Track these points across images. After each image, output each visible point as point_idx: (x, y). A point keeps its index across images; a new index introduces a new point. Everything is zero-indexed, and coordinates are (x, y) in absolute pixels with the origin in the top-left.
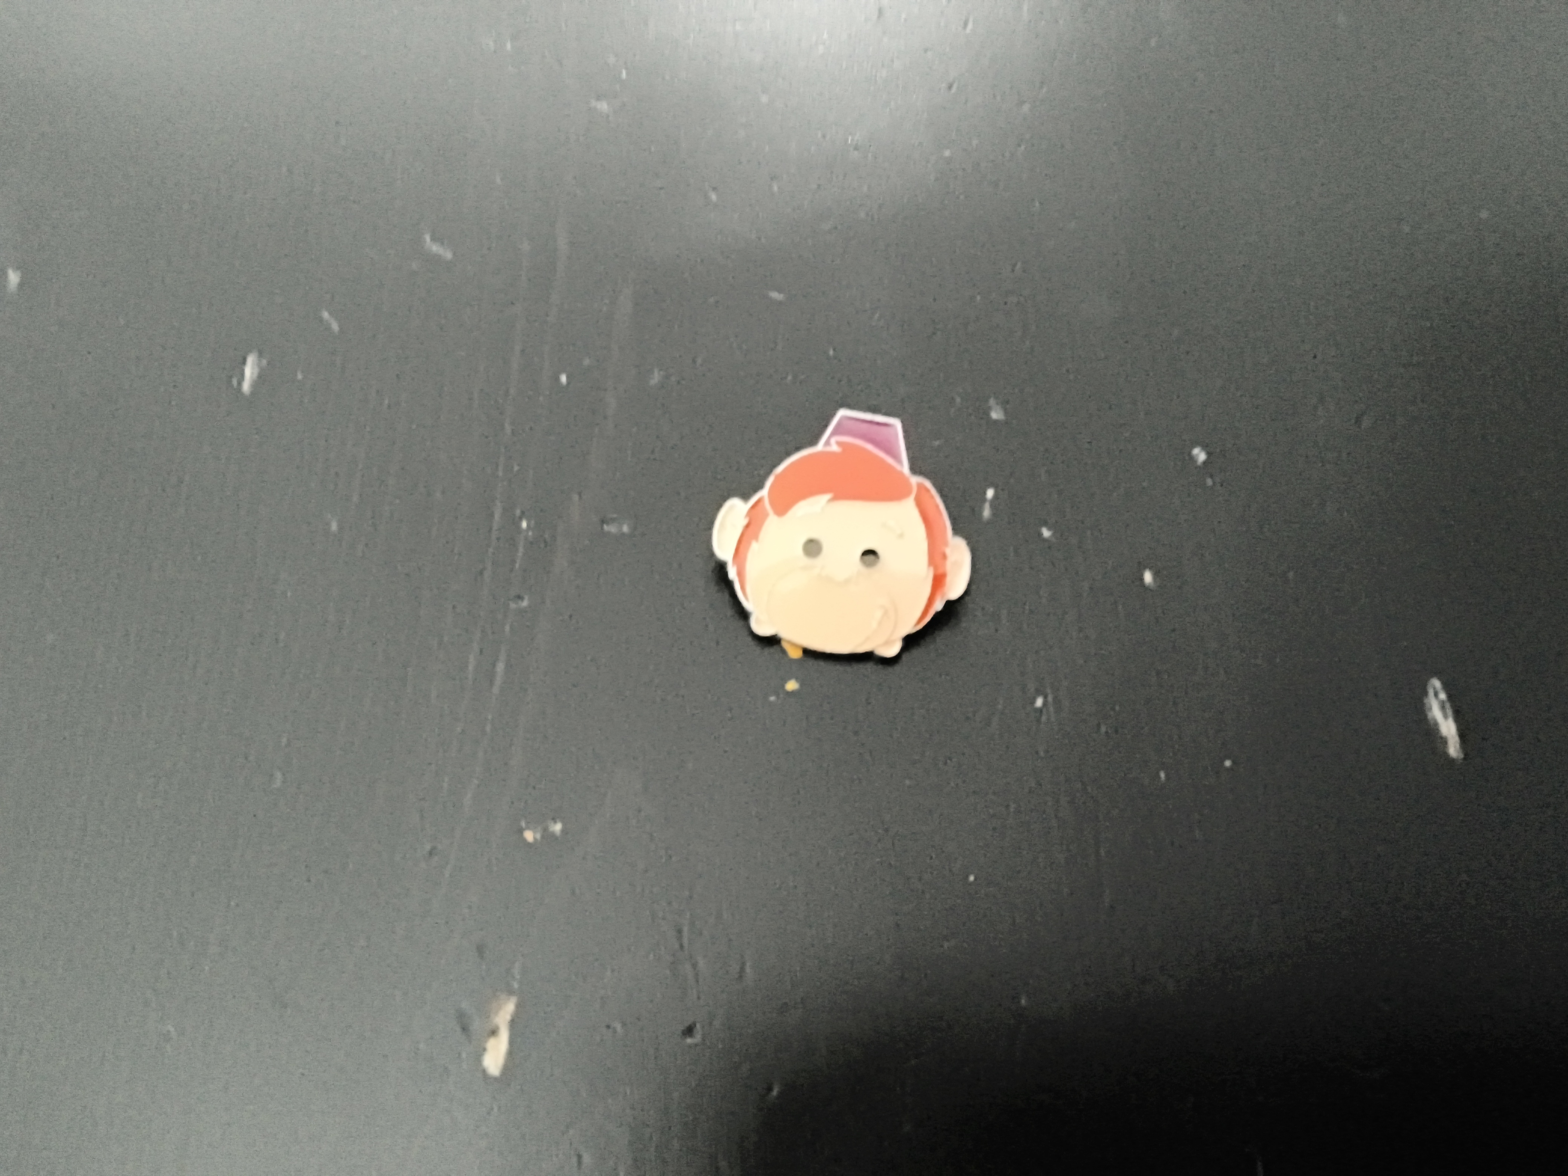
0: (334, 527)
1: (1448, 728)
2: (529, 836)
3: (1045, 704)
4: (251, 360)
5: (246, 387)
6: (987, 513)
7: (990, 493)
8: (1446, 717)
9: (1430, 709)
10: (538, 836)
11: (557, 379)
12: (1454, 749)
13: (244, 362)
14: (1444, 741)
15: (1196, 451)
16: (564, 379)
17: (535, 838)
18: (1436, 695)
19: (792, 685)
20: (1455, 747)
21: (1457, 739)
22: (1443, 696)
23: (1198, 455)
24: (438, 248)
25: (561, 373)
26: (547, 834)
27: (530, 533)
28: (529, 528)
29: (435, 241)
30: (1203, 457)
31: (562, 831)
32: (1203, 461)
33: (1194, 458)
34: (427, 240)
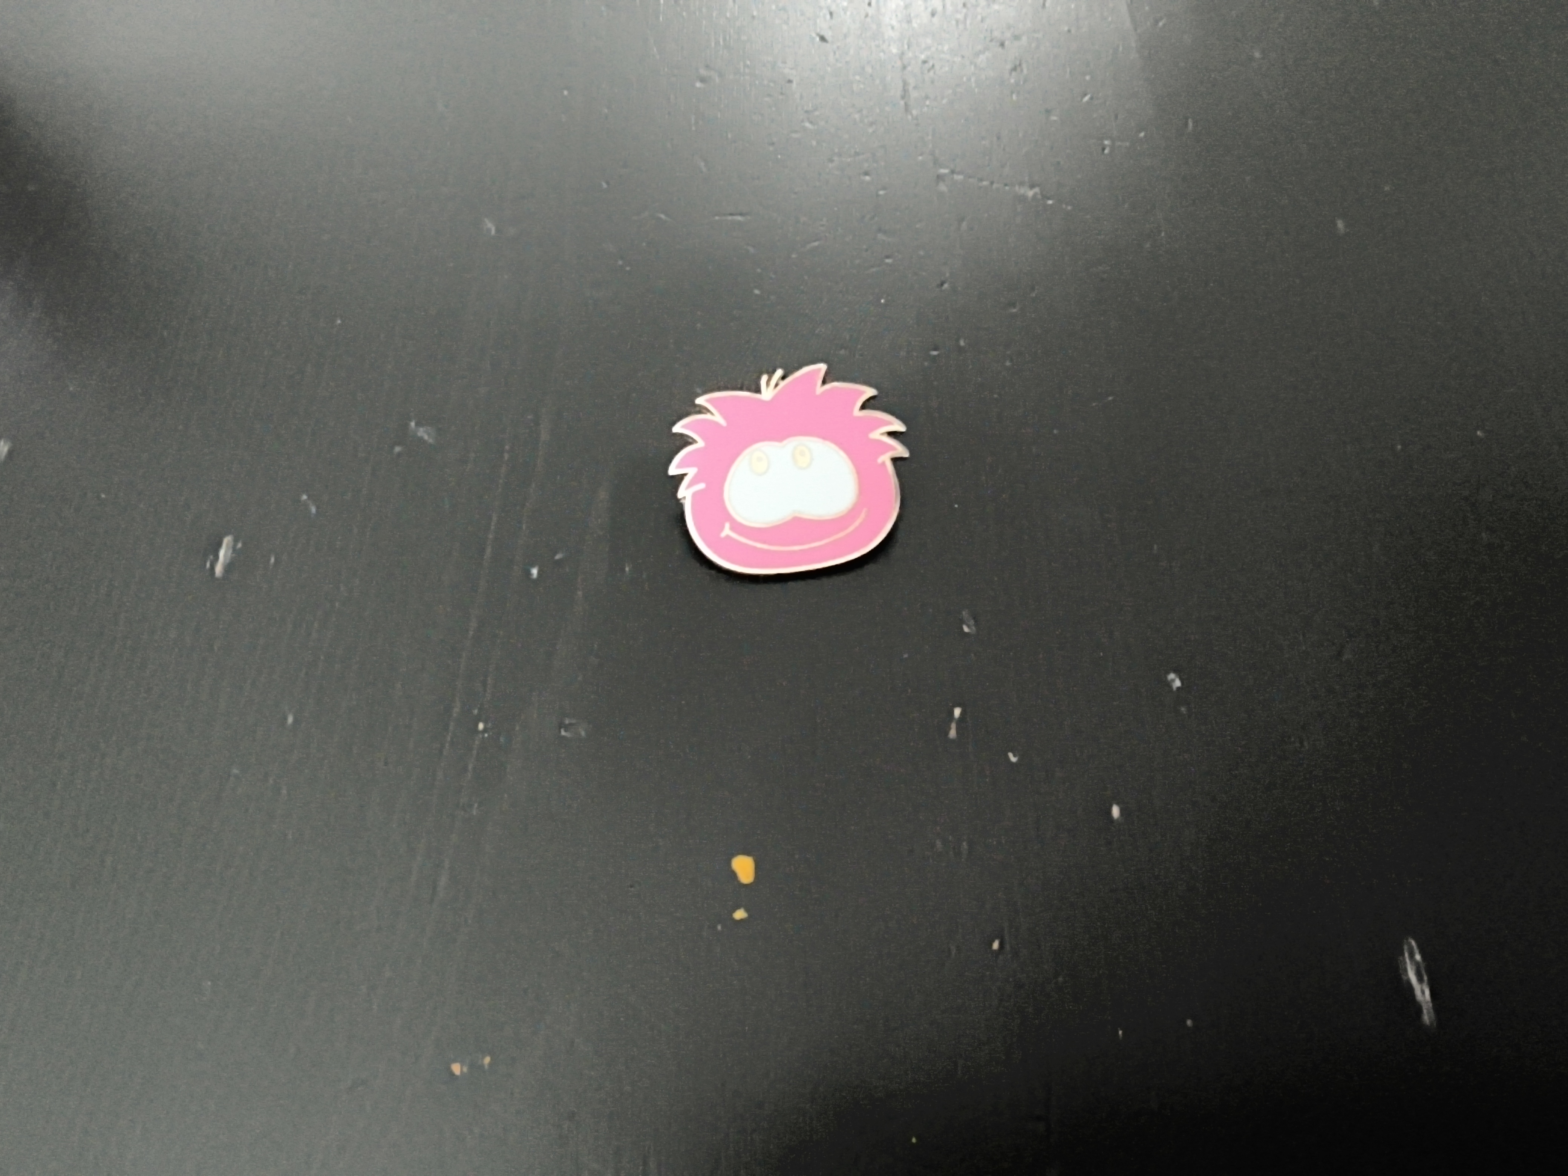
0: (290, 720)
1: (1423, 994)
2: (456, 1069)
3: (1002, 946)
4: (227, 540)
5: (219, 569)
6: (953, 733)
7: (957, 712)
8: (1420, 980)
9: (1406, 970)
10: (465, 1070)
11: (529, 574)
12: (1427, 1017)
13: (219, 545)
14: (1418, 1009)
15: (1171, 676)
16: (535, 572)
17: (462, 1072)
18: (1412, 956)
19: (740, 914)
20: (1429, 1013)
21: (1431, 1005)
22: (1418, 957)
23: (1173, 680)
24: (422, 433)
25: (533, 566)
26: (475, 1067)
27: (486, 735)
28: (485, 730)
29: (418, 424)
30: (1178, 683)
31: (490, 1064)
32: (1178, 688)
33: (1168, 684)
34: (413, 424)
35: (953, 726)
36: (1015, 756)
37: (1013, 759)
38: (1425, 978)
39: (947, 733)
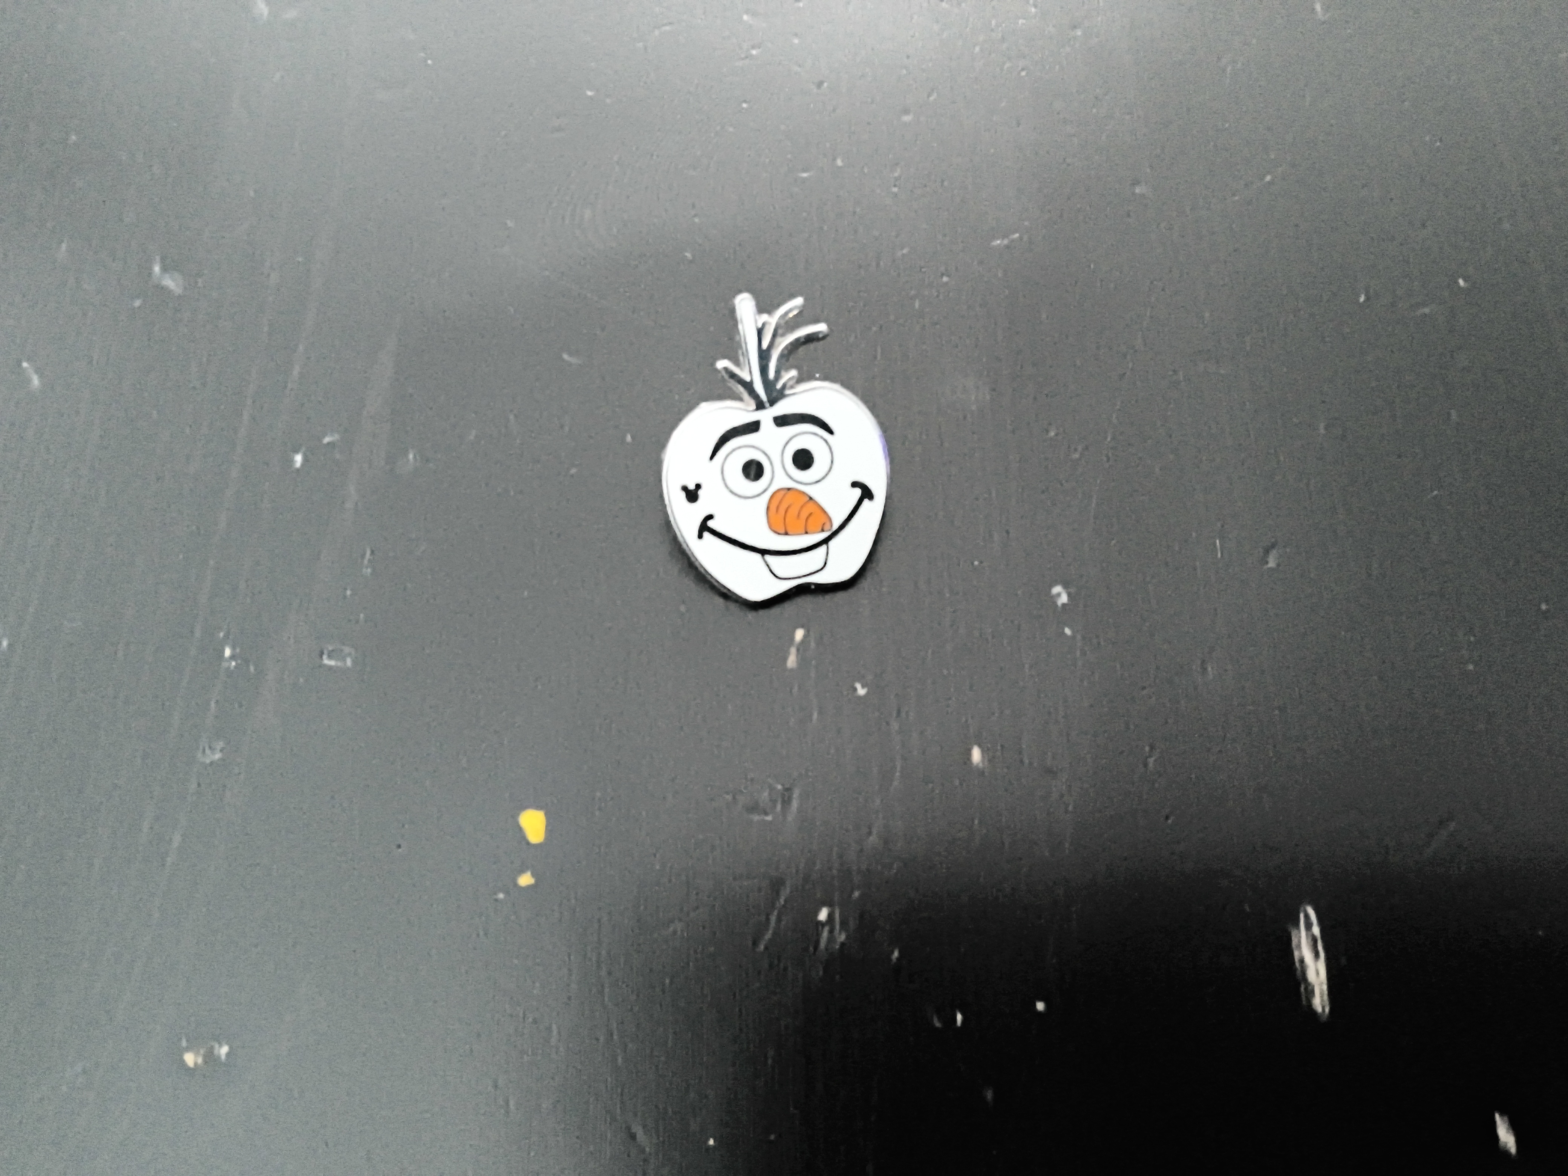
1: (1317, 973)
2: (190, 1059)
3: (830, 916)
6: (792, 661)
7: (799, 634)
9: (1299, 946)
10: (200, 1060)
11: (291, 461)
12: (1320, 1002)
14: (1310, 992)
15: (1057, 589)
16: (298, 459)
17: (196, 1064)
18: (1309, 926)
19: (526, 880)
20: (1322, 996)
21: (1325, 987)
22: (1316, 930)
23: (1059, 595)
24: (169, 282)
25: (296, 451)
26: (210, 1057)
27: (233, 664)
28: (233, 657)
29: (165, 269)
30: (1064, 599)
31: (228, 1055)
32: (1064, 605)
33: (1053, 599)
34: (157, 269)
35: (793, 650)
36: (863, 687)
37: (861, 691)
38: (1322, 954)
39: (785, 659)
